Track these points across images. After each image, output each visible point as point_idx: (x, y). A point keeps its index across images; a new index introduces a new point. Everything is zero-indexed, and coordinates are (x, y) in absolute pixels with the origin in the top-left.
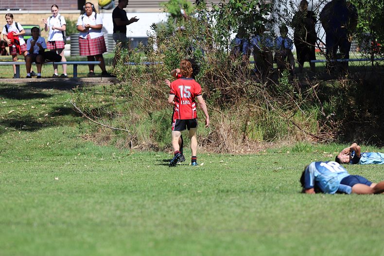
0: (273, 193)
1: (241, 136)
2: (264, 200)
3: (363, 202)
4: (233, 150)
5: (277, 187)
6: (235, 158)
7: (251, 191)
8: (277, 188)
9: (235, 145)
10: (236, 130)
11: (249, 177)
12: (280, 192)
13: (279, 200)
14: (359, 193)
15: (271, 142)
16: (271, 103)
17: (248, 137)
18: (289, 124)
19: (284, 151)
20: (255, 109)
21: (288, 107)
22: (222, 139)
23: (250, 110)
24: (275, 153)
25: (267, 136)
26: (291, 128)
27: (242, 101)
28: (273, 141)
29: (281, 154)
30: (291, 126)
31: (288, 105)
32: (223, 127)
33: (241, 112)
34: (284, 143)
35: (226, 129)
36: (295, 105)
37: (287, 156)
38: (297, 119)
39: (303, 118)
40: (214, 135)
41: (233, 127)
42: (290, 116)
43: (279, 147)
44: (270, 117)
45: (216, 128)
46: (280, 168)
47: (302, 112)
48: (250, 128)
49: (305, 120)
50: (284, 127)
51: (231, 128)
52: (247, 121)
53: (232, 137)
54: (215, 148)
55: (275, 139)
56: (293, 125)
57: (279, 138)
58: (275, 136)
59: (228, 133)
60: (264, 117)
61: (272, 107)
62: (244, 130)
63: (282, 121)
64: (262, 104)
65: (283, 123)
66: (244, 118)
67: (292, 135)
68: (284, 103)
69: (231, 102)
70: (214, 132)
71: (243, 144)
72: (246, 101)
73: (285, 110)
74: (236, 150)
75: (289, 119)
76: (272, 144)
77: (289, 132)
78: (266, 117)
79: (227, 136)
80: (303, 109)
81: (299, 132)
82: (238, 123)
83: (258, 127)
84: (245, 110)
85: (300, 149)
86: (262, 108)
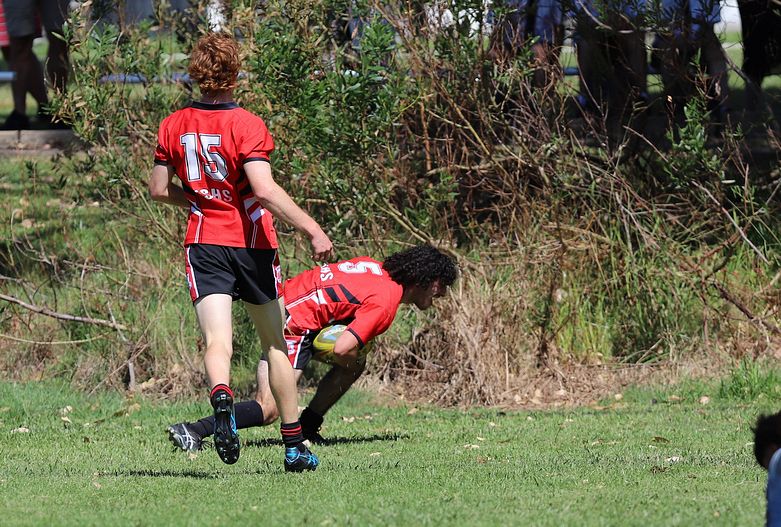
4: (501, 395)
6: (509, 421)
11: (560, 493)
15: (643, 362)
16: (642, 219)
17: (556, 344)
18: (708, 298)
19: (690, 396)
20: (583, 242)
21: (703, 234)
22: (460, 354)
23: (564, 248)
24: (655, 402)
25: (628, 339)
26: (713, 312)
27: (535, 214)
28: (650, 359)
29: (678, 406)
30: (716, 306)
31: (703, 229)
32: (465, 309)
33: (530, 253)
34: (689, 368)
35: (475, 317)
36: (728, 227)
37: (701, 413)
38: (737, 278)
39: (759, 276)
40: (431, 338)
41: (503, 310)
42: (711, 269)
43: (672, 382)
44: (636, 271)
45: (438, 314)
46: (674, 459)
47: (756, 253)
48: (566, 314)
49: (767, 282)
50: (688, 308)
51: (495, 314)
52: (552, 288)
53: (497, 347)
54: (437, 386)
55: (656, 350)
56: (722, 302)
57: (672, 347)
58: (654, 340)
59: (484, 331)
60: (615, 273)
61: (645, 236)
62: (544, 320)
63: (680, 286)
64: (608, 225)
65: (685, 295)
66: (541, 277)
67: (719, 337)
68: (687, 221)
69: (495, 219)
70: (434, 327)
71: (538, 371)
72: (550, 213)
73: (694, 246)
74: (515, 392)
75: (706, 278)
76: (645, 371)
77: (709, 326)
78: (621, 272)
79: (479, 343)
80: (758, 242)
81: (743, 326)
82: (522, 294)
83: (592, 310)
84: (545, 248)
85: (747, 389)
86: (607, 239)
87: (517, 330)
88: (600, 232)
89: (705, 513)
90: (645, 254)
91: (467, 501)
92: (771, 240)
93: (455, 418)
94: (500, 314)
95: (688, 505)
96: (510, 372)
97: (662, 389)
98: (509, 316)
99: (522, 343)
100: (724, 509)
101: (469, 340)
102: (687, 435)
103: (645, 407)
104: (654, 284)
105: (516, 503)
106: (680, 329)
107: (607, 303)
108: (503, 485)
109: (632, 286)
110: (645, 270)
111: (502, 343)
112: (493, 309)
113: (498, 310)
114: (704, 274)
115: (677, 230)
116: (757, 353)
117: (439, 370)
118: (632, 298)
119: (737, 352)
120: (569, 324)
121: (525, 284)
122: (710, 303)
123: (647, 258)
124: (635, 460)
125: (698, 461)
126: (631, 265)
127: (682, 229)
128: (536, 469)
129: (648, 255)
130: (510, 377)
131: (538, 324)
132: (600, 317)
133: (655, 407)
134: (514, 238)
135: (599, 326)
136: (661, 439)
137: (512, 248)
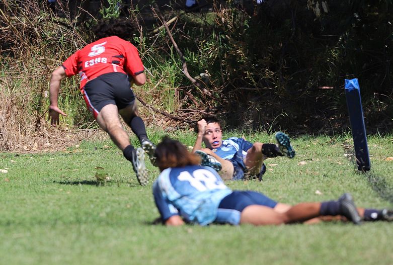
0: (94, 225)
1: (31, 119)
2: (78, 239)
3: (264, 239)
4: (17, 146)
5: (103, 215)
6: (21, 159)
7: (53, 222)
8: (101, 215)
9: (21, 136)
10: (22, 108)
11: (48, 196)
12: (108, 224)
13: (105, 238)
15: (90, 128)
17: (44, 119)
23: (48, 70)
24: (96, 149)
25: (82, 116)
27: (33, 52)
28: (93, 126)
29: (108, 151)
33: (30, 72)
35: (2, 106)
37: (120, 154)
39: (149, 83)
41: (17, 102)
43: (105, 138)
47: (147, 71)
49: (153, 87)
51: (13, 104)
52: (42, 90)
53: (14, 121)
59: (8, 113)
60: (74, 82)
62: (38, 107)
66: (37, 85)
69: (12, 55)
71: (35, 133)
72: (40, 51)
74: (24, 144)
76: (91, 133)
78: (78, 82)
79: (5, 119)
80: (148, 66)
81: (141, 109)
82: (27, 94)
83: (63, 102)
84: (38, 70)
87: (25, 112)
89: (123, 206)
92: (154, 65)
94: (15, 104)
95: (114, 202)
96: (21, 134)
97: (99, 142)
98: (20, 105)
100: (132, 203)
102: (113, 166)
103: (91, 152)
105: (25, 201)
107: (70, 98)
111: (17, 119)
112: (12, 101)
113: (14, 102)
116: (148, 123)
121: (28, 88)
125: (119, 179)
131: (35, 109)
132: (67, 105)
133: (96, 152)
134: (22, 65)
135: (67, 110)
136: (99, 167)
137: (21, 70)
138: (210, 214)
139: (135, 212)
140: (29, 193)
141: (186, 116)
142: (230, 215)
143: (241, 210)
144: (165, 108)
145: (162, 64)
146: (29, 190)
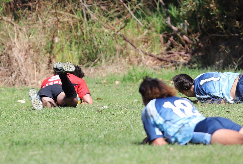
0: (94, 145)
1: (45, 60)
2: (81, 155)
3: (231, 156)
4: (33, 82)
5: (101, 136)
7: (61, 142)
8: (100, 136)
9: (36, 73)
10: (37, 51)
11: (57, 122)
12: (105, 143)
13: (103, 155)
14: (225, 143)
15: (91, 67)
16: (91, 8)
17: (55, 60)
18: (118, 40)
19: (111, 81)
20: (66, 18)
21: (116, 14)
22: (16, 64)
23: (58, 20)
24: (97, 83)
25: (85, 58)
26: (120, 46)
27: (46, 7)
28: (94, 66)
29: (106, 85)
30: (121, 43)
31: (116, 12)
32: (18, 46)
33: (44, 23)
34: (111, 69)
35: (22, 49)
36: (126, 11)
37: (116, 88)
38: (130, 32)
39: (139, 31)
40: (4, 58)
41: (33, 46)
42: (119, 28)
43: (104, 75)
44: (88, 30)
45: (6, 48)
46: (105, 107)
47: (138, 22)
48: (59, 47)
49: (142, 34)
50: (110, 45)
51: (30, 48)
52: (54, 37)
53: (31, 61)
54: (6, 78)
55: (97, 62)
56: (124, 42)
57: (104, 61)
58: (96, 58)
59: (26, 55)
60: (79, 30)
61: (92, 15)
62: (50, 50)
63: (106, 36)
64: (76, 11)
65: (109, 39)
66: (49, 32)
67: (123, 56)
68: (109, 9)
69: (29, 8)
70: (5, 53)
71: (48, 71)
72: (52, 6)
73: (112, 19)
74: (38, 80)
75: (117, 32)
76: (92, 71)
77: (119, 52)
78: (82, 30)
79: (24, 60)
80: (138, 17)
81: (132, 52)
82: (41, 39)
83: (70, 46)
84: (51, 20)
85: (134, 78)
86: (76, 16)
87: (39, 54)
88: (73, 13)
89: (117, 129)
90: (92, 23)
91: (19, 125)
92: (144, 16)
93: (14, 91)
94: (32, 48)
95: (110, 126)
96: (37, 71)
97: (99, 78)
98: (36, 49)
99: (41, 60)
100: (125, 127)
101: (19, 59)
102: (110, 97)
103: (93, 86)
104: (96, 35)
105: (39, 126)
106: (106, 53)
107: (76, 43)
108: (34, 118)
109: (87, 36)
110: (92, 29)
111: (33, 60)
112: (29, 46)
113: (31, 46)
114: (116, 30)
115: (105, 12)
116: (139, 63)
117: (7, 71)
118: (86, 41)
119: (130, 63)
120: (61, 51)
121: (42, 35)
122: (119, 42)
123: (92, 24)
124: (88, 107)
125: (114, 108)
126: (86, 27)
127: (107, 12)
128: (47, 112)
129: (93, 23)
130: (37, 74)
131: (48, 52)
132: (74, 48)
133: (96, 86)
134: (38, 16)
135: (73, 52)
136: (99, 98)
137: (37, 21)
138: (188, 135)
139: (127, 134)
140: (42, 119)
141: (169, 57)
142: (203, 136)
143: (212, 133)
144: (152, 51)
145: (150, 16)
146: (43, 117)
